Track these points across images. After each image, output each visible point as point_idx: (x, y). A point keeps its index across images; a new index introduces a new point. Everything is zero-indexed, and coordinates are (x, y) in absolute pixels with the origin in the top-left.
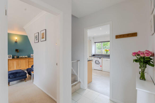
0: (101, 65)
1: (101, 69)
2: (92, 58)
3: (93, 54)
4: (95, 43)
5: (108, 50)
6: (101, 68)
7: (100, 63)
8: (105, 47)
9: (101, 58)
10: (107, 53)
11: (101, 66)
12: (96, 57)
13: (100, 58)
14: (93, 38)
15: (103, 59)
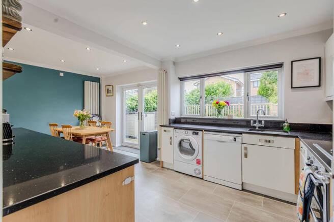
0: (200, 157)
1: (197, 172)
2: (169, 131)
3: (172, 117)
4: (181, 79)
5: (222, 102)
6: (201, 169)
7: (194, 150)
8: (212, 99)
9: (200, 133)
10: (219, 112)
11: (198, 162)
12: (181, 128)
13: (196, 132)
14: (174, 63)
15: (207, 136)
